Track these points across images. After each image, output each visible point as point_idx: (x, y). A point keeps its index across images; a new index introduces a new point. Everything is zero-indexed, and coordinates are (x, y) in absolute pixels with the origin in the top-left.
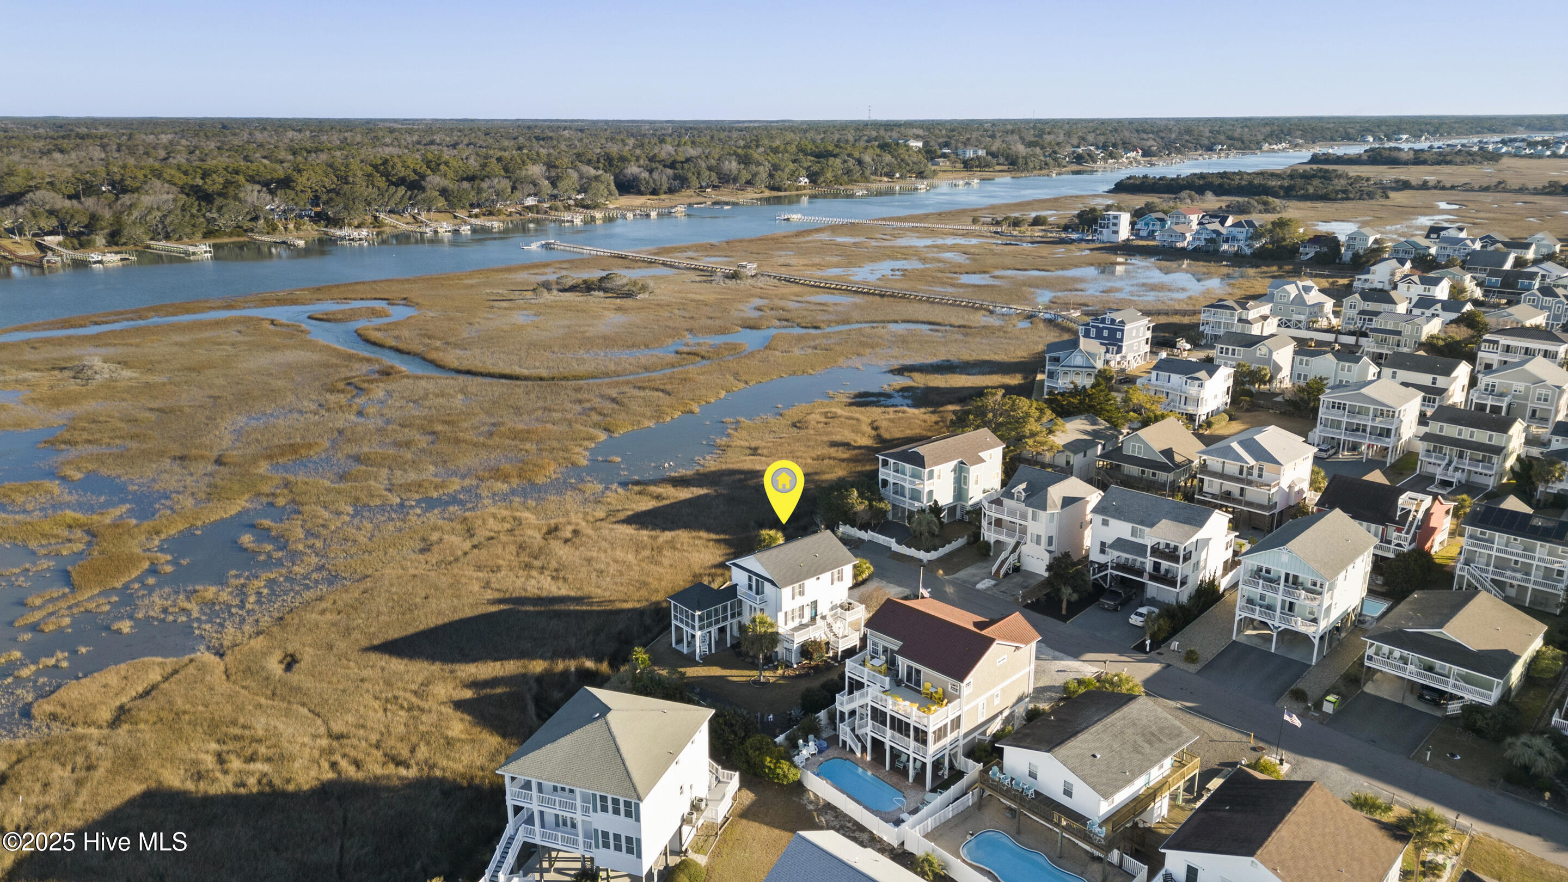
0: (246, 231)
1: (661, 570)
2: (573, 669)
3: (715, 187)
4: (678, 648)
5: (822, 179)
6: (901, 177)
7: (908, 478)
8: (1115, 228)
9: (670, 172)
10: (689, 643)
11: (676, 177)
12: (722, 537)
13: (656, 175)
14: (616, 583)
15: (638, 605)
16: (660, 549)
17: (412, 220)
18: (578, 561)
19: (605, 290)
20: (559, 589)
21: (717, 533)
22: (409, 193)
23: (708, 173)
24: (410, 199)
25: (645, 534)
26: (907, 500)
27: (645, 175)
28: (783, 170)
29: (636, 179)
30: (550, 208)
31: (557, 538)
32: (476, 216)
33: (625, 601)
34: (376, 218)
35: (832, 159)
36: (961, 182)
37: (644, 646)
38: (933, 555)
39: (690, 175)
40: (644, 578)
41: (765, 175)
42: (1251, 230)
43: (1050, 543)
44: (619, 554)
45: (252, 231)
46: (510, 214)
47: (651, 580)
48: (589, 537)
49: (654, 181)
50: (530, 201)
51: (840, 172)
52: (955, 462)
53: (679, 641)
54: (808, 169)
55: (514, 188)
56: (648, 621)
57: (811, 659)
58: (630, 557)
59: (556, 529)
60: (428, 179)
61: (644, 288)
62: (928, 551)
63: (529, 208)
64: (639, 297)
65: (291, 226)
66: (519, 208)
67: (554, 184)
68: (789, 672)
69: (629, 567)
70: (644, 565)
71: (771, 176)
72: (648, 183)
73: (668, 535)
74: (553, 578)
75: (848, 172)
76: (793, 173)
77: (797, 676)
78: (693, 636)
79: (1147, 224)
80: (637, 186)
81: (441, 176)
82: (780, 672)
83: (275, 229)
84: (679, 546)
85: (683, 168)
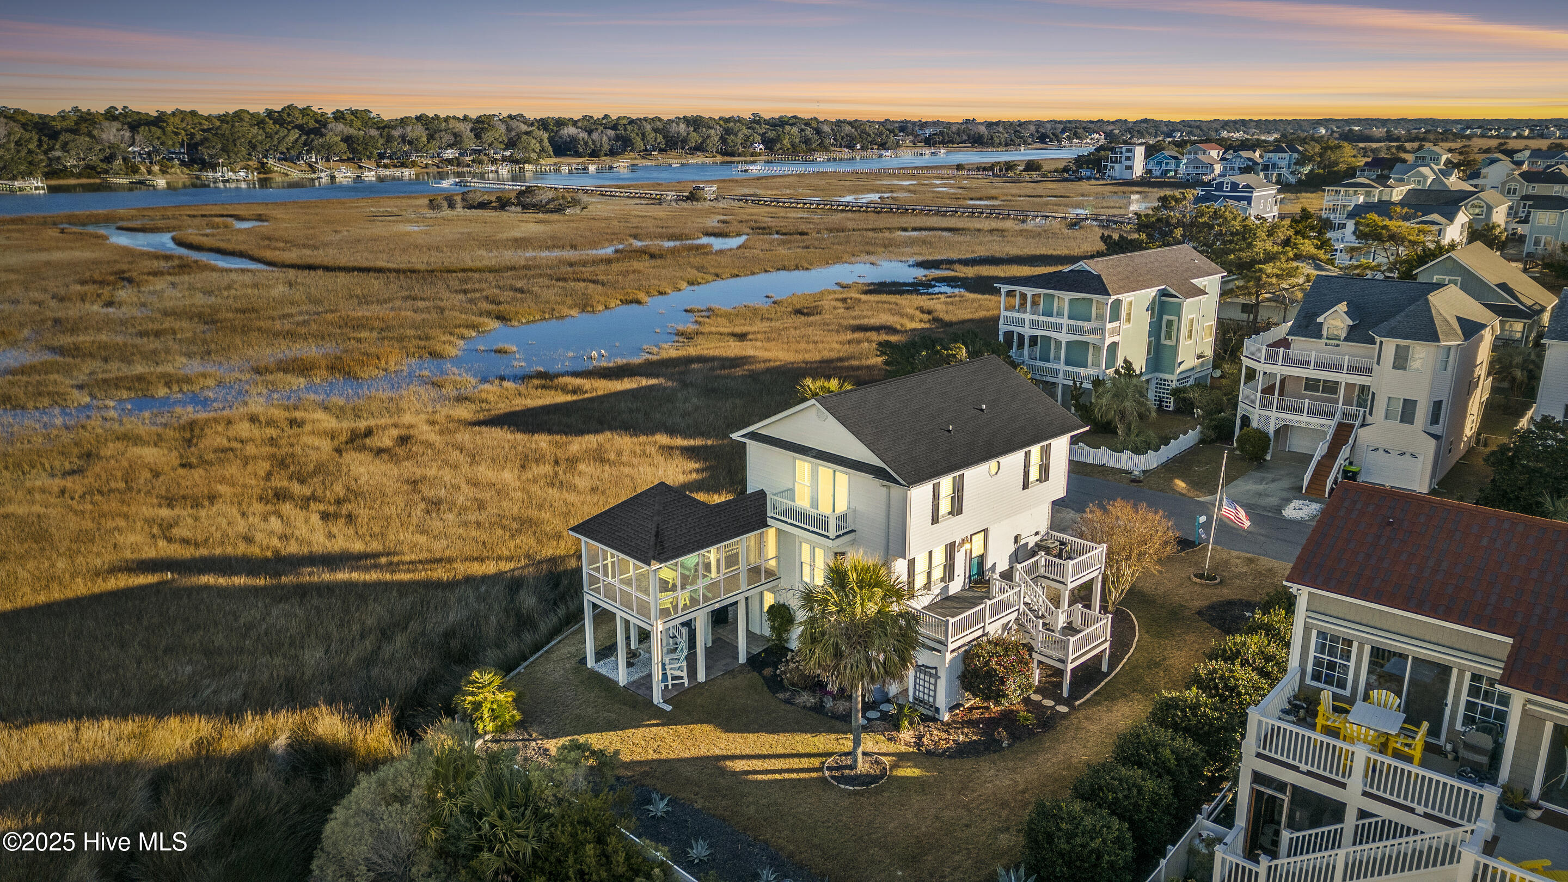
0: (99, 173)
1: (571, 497)
2: (281, 741)
3: (661, 150)
4: (603, 669)
5: (778, 146)
6: (862, 148)
7: (1065, 321)
8: (1128, 163)
9: (611, 133)
10: (632, 656)
11: (618, 138)
12: (698, 442)
13: (595, 136)
14: (465, 524)
15: (506, 566)
16: (572, 462)
17: (307, 168)
18: (390, 486)
19: (525, 207)
20: (331, 536)
21: (686, 436)
22: (304, 138)
23: (653, 134)
24: (305, 144)
25: (542, 441)
26: (1062, 367)
27: (585, 135)
28: (736, 135)
29: (574, 140)
30: (473, 161)
31: (364, 448)
32: (386, 166)
33: (481, 559)
34: (263, 165)
35: (788, 128)
36: (927, 152)
37: (506, 667)
38: (1151, 460)
39: (633, 135)
40: (534, 513)
41: (716, 139)
42: (1296, 155)
43: (1435, 419)
44: (485, 472)
45: (106, 172)
46: (427, 166)
47: (545, 515)
48: (430, 445)
49: (593, 141)
50: (450, 154)
51: (797, 140)
52: (1152, 292)
53: (606, 651)
54: (763, 135)
55: (431, 137)
56: (528, 601)
57: (999, 696)
58: (509, 476)
59: (369, 433)
60: (330, 126)
61: (575, 202)
62: (1138, 451)
63: (449, 161)
64: (568, 211)
65: (156, 168)
66: (436, 160)
67: (478, 136)
68: (935, 737)
69: (502, 492)
70: (535, 489)
71: (723, 140)
72: (586, 143)
73: (591, 441)
74: (325, 516)
75: (807, 141)
76: (747, 138)
77: (962, 751)
78: (645, 636)
79: (1159, 163)
80: (575, 147)
81: (345, 124)
82: (907, 735)
83: (135, 170)
84: (612, 456)
85: (625, 130)
